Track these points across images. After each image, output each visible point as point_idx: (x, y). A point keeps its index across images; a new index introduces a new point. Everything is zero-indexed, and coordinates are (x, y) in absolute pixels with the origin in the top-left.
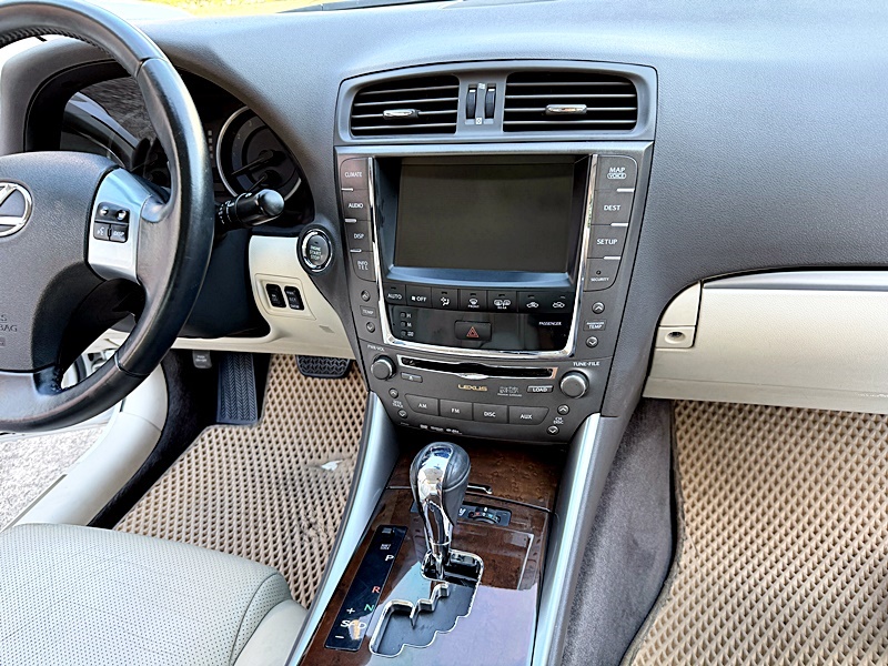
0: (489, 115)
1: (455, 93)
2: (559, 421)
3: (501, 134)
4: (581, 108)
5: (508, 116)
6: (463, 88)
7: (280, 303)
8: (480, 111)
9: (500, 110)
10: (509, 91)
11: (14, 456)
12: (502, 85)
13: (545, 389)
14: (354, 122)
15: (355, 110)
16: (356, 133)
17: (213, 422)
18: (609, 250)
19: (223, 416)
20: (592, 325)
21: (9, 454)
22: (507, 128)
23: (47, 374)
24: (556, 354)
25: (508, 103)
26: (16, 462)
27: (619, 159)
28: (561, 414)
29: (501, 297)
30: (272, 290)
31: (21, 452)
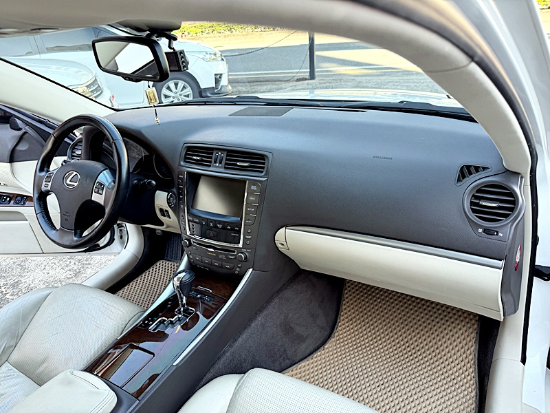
0: (220, 163)
1: (212, 154)
2: (238, 269)
3: (223, 170)
4: (246, 164)
5: (226, 164)
6: (214, 152)
7: (164, 215)
8: (218, 161)
9: (224, 162)
10: (227, 156)
11: (89, 264)
12: (225, 153)
13: (233, 257)
14: (185, 158)
15: (186, 154)
16: (186, 162)
17: (163, 259)
18: (252, 212)
19: (167, 257)
20: (247, 237)
21: (87, 262)
22: (226, 168)
23: (78, 231)
24: (236, 246)
25: (227, 160)
26: (89, 266)
27: (254, 182)
28: (239, 267)
29: (220, 224)
30: (161, 210)
31: (92, 262)
